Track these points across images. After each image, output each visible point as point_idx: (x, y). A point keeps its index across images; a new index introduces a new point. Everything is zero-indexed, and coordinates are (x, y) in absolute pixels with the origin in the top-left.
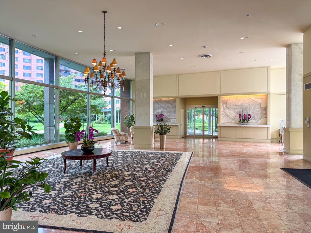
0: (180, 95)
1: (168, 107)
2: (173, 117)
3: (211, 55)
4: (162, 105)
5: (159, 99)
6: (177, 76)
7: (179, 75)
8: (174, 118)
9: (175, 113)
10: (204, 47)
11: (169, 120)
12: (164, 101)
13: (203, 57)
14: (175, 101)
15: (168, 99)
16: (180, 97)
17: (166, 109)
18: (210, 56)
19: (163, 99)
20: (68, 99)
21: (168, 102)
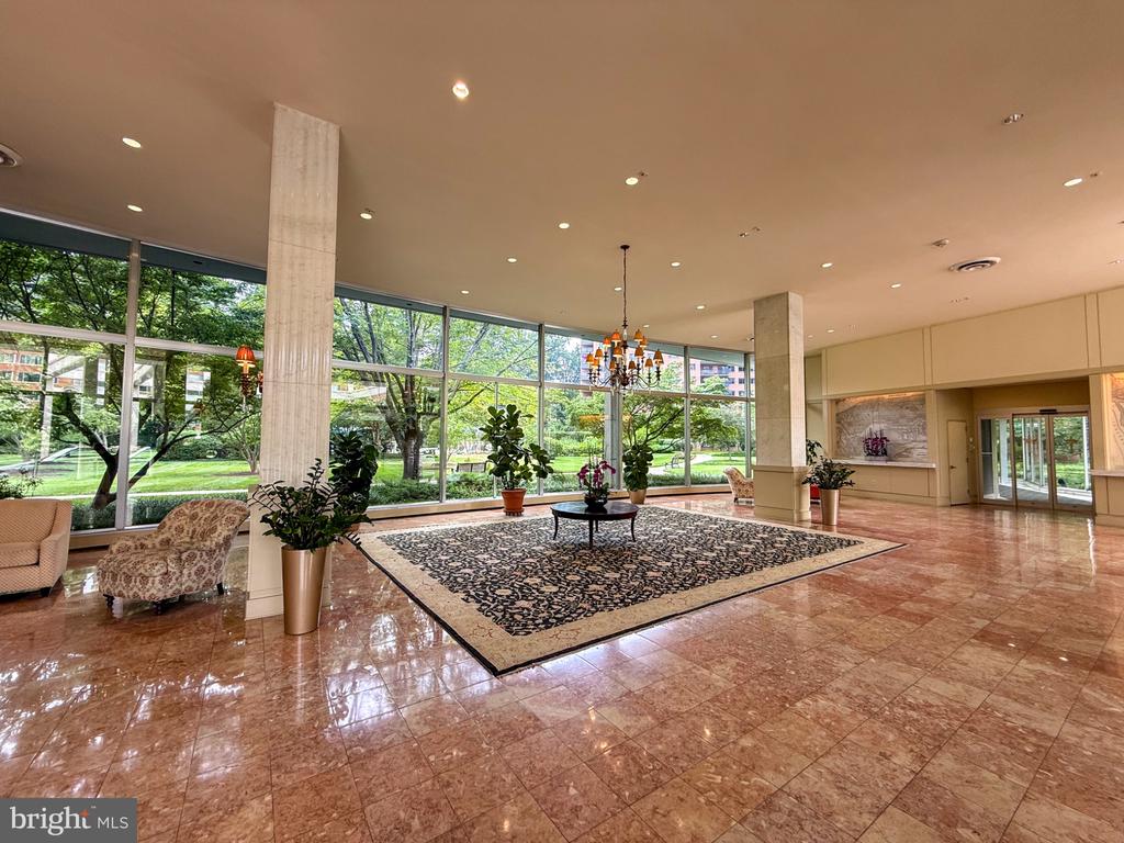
0: (938, 381)
1: (903, 417)
2: (921, 445)
3: (998, 260)
4: (885, 412)
5: (876, 397)
6: (927, 331)
7: (933, 329)
8: (923, 448)
9: (925, 434)
10: (939, 244)
11: (905, 451)
12: (890, 401)
13: (963, 269)
14: (922, 400)
15: (902, 395)
16: (938, 388)
17: (896, 422)
18: (992, 263)
19: (886, 396)
20: (671, 408)
21: (903, 404)
